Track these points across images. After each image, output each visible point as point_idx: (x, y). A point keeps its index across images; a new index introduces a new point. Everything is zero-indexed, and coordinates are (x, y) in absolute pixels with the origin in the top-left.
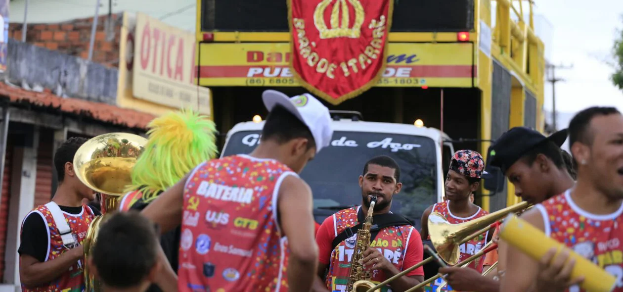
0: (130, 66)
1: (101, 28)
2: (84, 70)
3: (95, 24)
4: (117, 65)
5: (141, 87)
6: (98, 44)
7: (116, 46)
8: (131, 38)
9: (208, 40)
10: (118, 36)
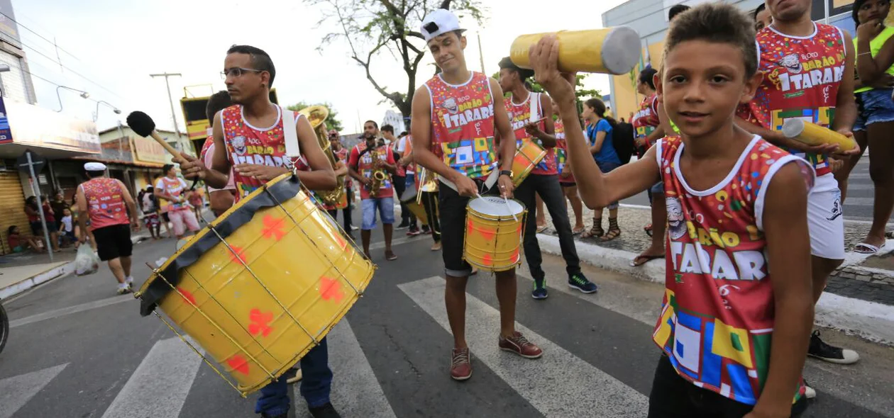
0: (135, 151)
1: (122, 141)
2: (121, 154)
3: (120, 141)
4: (131, 151)
5: (140, 157)
6: (123, 147)
7: (129, 146)
8: (133, 143)
9: (190, 125)
10: (129, 143)
